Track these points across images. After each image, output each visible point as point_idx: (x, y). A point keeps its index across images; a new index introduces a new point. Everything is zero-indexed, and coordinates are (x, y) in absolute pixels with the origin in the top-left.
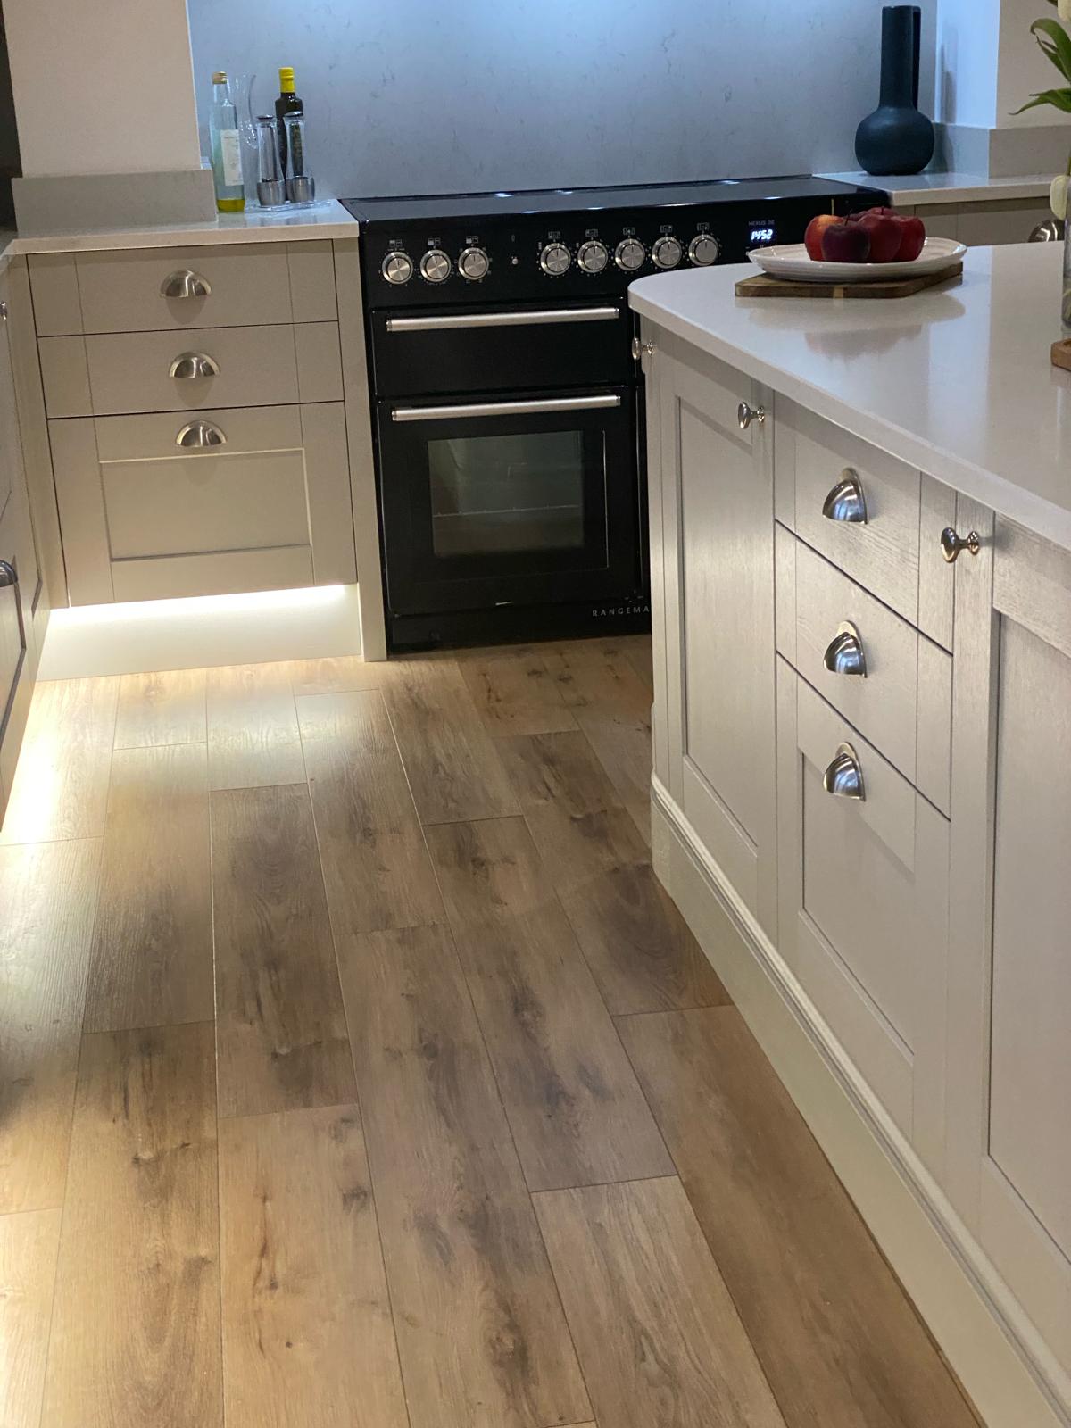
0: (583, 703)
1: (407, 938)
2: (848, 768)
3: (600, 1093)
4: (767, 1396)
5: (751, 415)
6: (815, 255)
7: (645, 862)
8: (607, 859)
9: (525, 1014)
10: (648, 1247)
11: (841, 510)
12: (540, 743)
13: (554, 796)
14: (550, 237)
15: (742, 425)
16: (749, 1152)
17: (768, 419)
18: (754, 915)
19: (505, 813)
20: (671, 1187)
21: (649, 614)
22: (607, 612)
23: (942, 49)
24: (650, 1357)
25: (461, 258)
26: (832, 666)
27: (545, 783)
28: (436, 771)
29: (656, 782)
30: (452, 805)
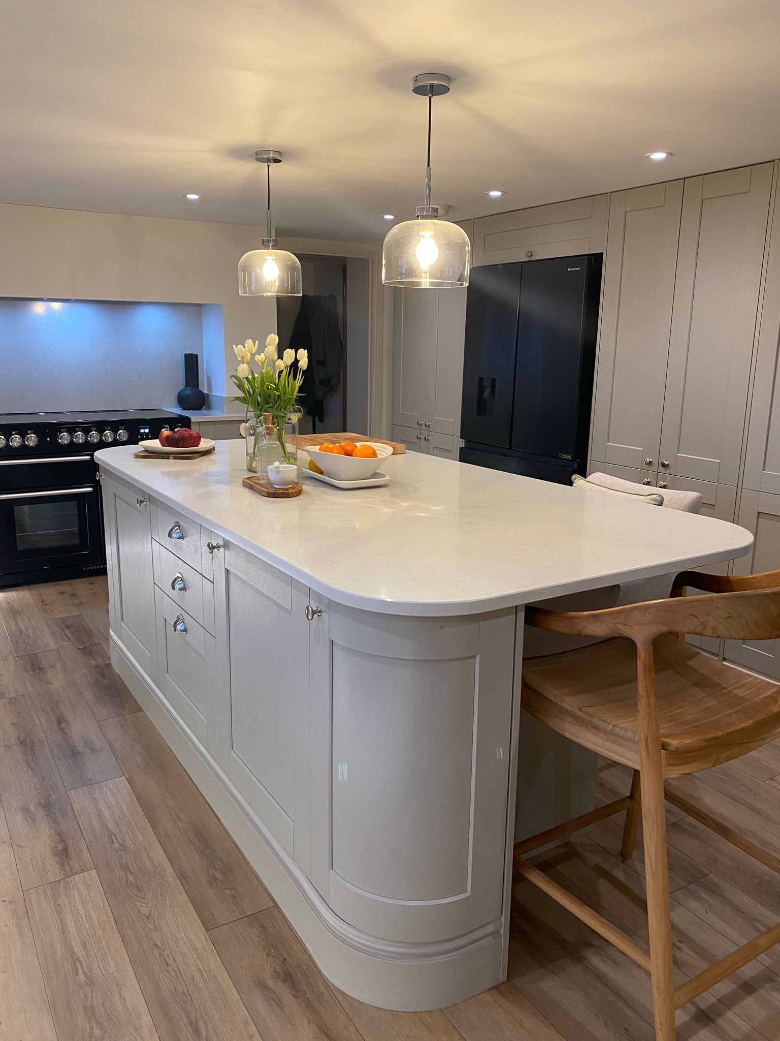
0: (81, 604)
1: (11, 701)
2: (181, 623)
3: (93, 750)
4: (159, 847)
5: (141, 502)
6: (163, 445)
7: (108, 662)
8: (93, 663)
9: (62, 725)
10: (113, 803)
11: (174, 535)
12: (64, 620)
13: (70, 640)
14: (62, 431)
15: (138, 505)
16: (151, 763)
17: (148, 503)
18: (150, 677)
19: (51, 648)
20: (122, 781)
21: (106, 568)
22: (90, 568)
23: (206, 369)
24: (115, 842)
25: (26, 438)
26: (173, 588)
27: (67, 636)
28: (21, 635)
29: (111, 632)
30: (28, 647)
